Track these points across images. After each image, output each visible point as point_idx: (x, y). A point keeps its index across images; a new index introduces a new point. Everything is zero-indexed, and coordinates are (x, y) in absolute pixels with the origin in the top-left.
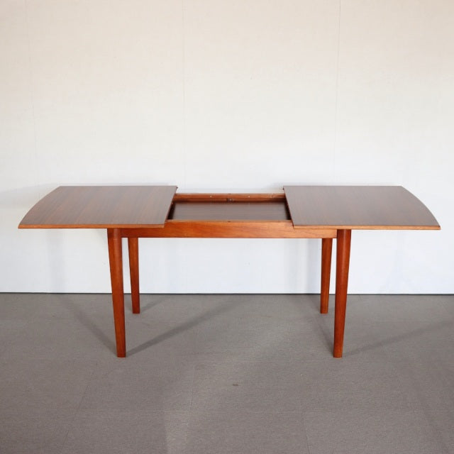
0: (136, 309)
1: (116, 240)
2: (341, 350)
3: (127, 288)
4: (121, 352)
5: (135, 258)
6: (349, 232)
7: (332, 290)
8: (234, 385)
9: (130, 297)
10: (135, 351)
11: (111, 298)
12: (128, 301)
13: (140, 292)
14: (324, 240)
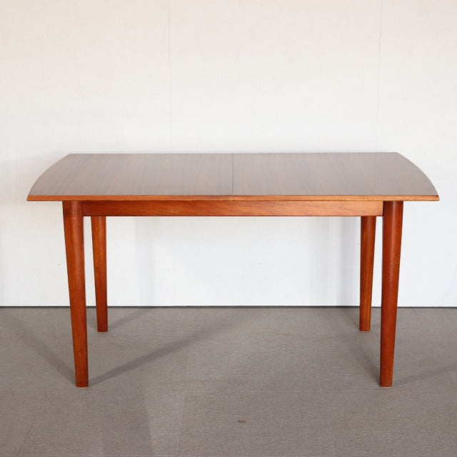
0: (102, 326)
1: (75, 219)
2: (391, 375)
3: (91, 300)
4: (82, 380)
5: (101, 253)
6: (400, 204)
7: (376, 300)
8: (240, 422)
9: (95, 311)
10: (101, 379)
11: (68, 312)
12: (92, 317)
13: (109, 304)
14: (364, 219)
